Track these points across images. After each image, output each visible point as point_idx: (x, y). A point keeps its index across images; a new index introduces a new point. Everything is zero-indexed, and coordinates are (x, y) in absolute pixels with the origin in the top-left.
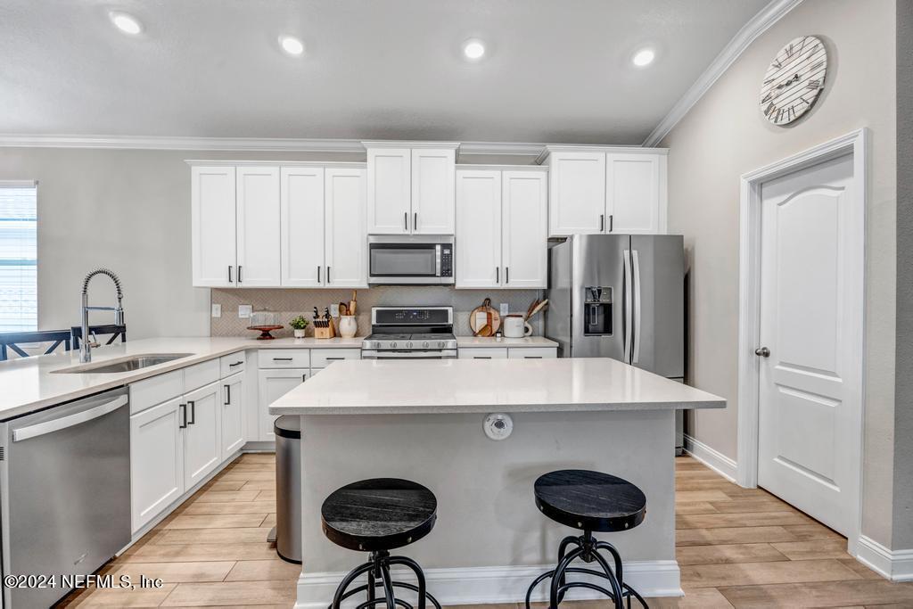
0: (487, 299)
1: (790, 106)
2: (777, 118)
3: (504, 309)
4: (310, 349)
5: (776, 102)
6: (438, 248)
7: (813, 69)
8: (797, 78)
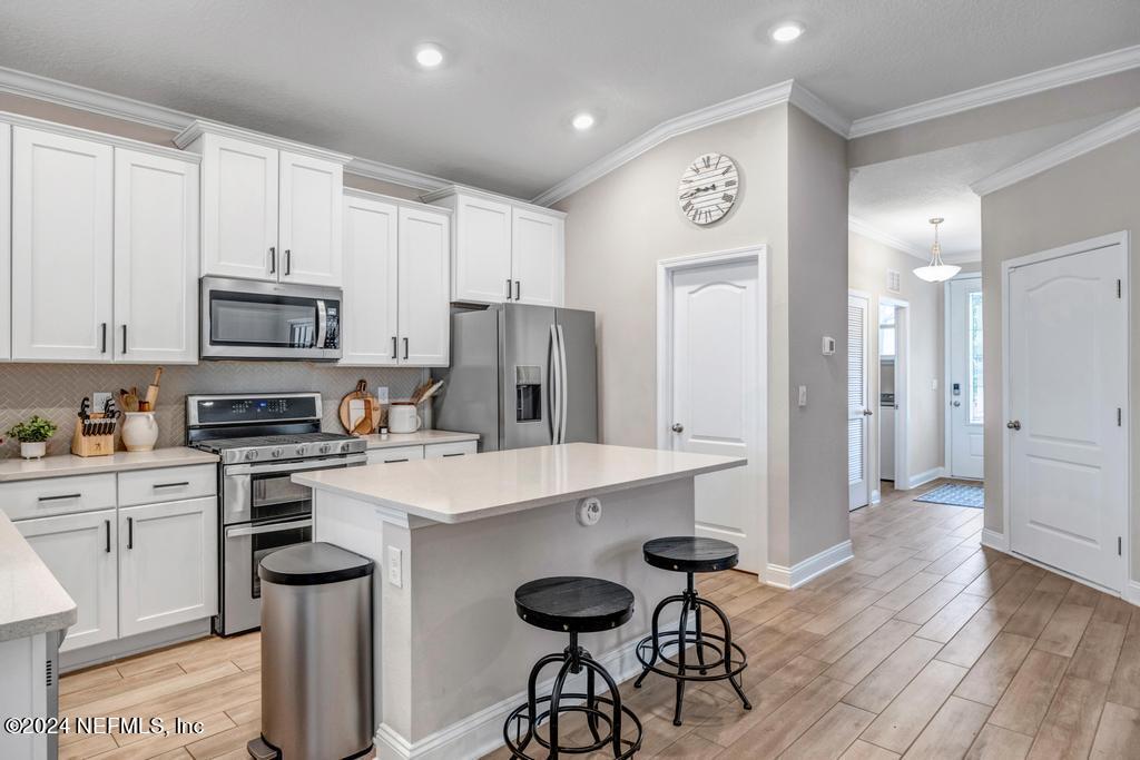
0: (361, 381)
1: (707, 209)
2: (695, 216)
3: (383, 392)
4: (117, 473)
5: (693, 201)
6: (321, 305)
7: (728, 184)
8: (714, 187)
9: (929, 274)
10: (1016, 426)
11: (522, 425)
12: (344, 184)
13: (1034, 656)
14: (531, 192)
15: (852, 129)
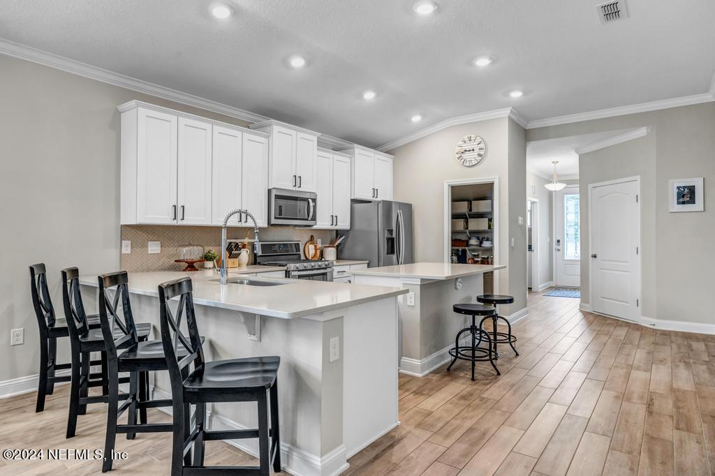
0: (312, 236)
1: (469, 159)
2: (464, 162)
3: (319, 242)
5: (463, 155)
6: (310, 200)
7: (480, 149)
8: (473, 150)
9: (551, 187)
10: (595, 256)
11: (388, 255)
12: (318, 145)
13: (610, 340)
14: (374, 145)
15: (529, 125)
